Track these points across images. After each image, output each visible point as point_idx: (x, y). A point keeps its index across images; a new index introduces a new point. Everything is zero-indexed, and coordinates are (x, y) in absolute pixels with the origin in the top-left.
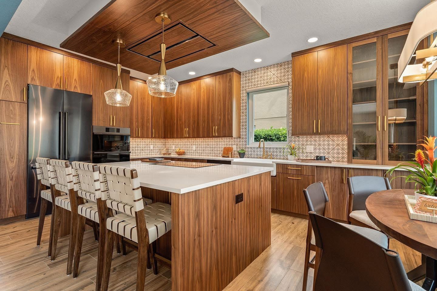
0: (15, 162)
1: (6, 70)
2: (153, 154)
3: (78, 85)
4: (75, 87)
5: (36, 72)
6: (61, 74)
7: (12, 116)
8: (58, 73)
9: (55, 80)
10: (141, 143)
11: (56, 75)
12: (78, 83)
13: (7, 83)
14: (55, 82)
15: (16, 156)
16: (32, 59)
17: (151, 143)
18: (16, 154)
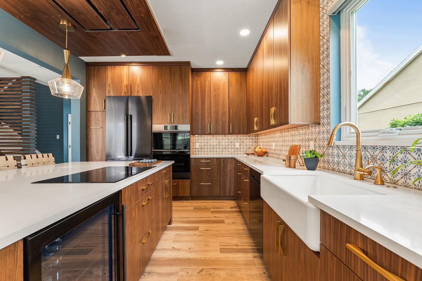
0: (99, 156)
1: (94, 89)
2: (239, 153)
3: (140, 89)
4: (138, 91)
5: (111, 85)
6: (127, 83)
7: (97, 122)
8: (125, 82)
9: (123, 88)
10: (224, 141)
11: (124, 84)
12: (140, 87)
13: (95, 99)
14: (123, 90)
15: (100, 152)
16: (109, 75)
17: (236, 141)
18: (100, 151)
